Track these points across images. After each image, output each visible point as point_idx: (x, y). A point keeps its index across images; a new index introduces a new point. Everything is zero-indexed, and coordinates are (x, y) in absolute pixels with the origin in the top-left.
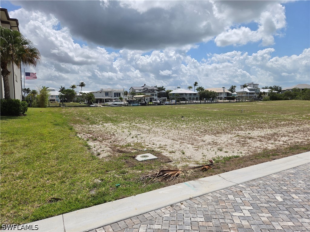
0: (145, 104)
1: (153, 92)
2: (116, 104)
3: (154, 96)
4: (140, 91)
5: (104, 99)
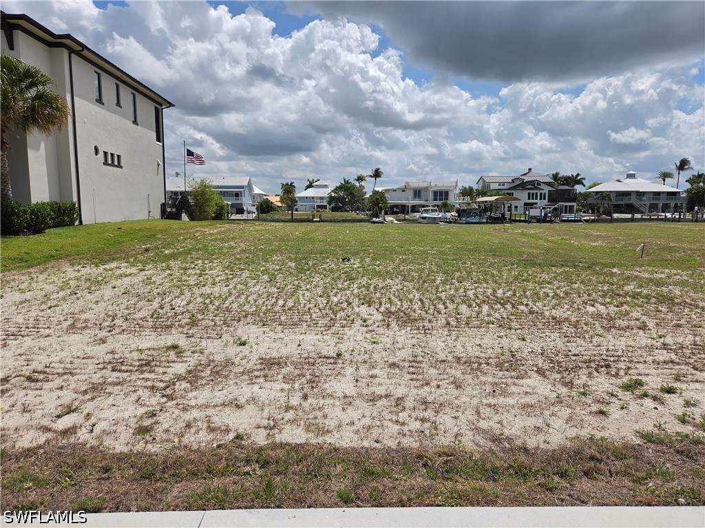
1: (536, 188)
2: (424, 218)
3: (536, 199)
4: (502, 187)
5: (410, 205)
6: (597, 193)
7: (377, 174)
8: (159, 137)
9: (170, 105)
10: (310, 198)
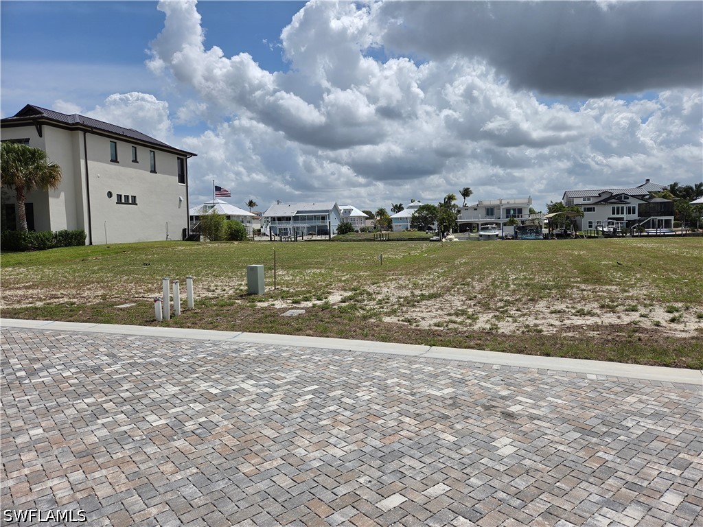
1: (623, 202)
7: (466, 193)
8: (182, 178)
9: (192, 155)
10: (404, 218)
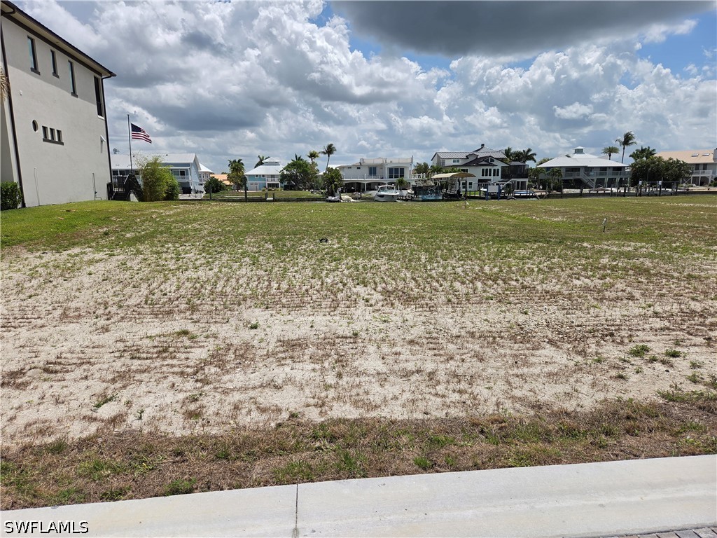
0: (456, 197)
1: (490, 164)
2: (383, 196)
3: (490, 175)
4: (456, 164)
5: (365, 183)
6: (548, 168)
7: (330, 150)
8: (101, 111)
9: (111, 74)
10: (260, 176)
